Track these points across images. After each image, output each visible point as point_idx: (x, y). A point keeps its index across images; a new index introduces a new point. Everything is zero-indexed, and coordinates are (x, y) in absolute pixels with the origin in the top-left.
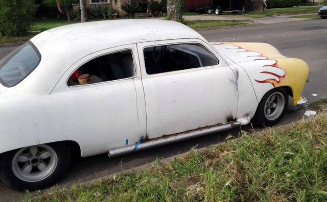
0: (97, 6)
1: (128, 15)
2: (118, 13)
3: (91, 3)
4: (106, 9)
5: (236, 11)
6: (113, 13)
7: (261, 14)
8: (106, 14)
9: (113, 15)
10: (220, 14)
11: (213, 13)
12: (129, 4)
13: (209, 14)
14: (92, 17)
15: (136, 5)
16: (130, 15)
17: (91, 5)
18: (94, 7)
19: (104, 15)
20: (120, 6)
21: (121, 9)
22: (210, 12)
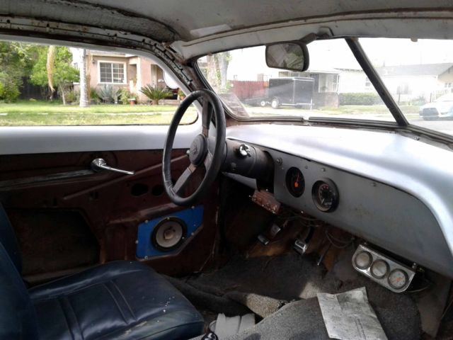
0: (107, 86)
1: (151, 102)
2: (137, 98)
3: (99, 82)
4: (120, 91)
5: (300, 104)
6: (129, 98)
7: (336, 110)
8: (119, 98)
9: (129, 99)
10: (279, 107)
11: (269, 105)
12: (154, 87)
13: (263, 107)
14: (98, 101)
15: (162, 89)
16: (153, 101)
17: (99, 85)
18: (102, 88)
19: (116, 100)
20: (140, 89)
21: (141, 93)
22: (263, 105)
